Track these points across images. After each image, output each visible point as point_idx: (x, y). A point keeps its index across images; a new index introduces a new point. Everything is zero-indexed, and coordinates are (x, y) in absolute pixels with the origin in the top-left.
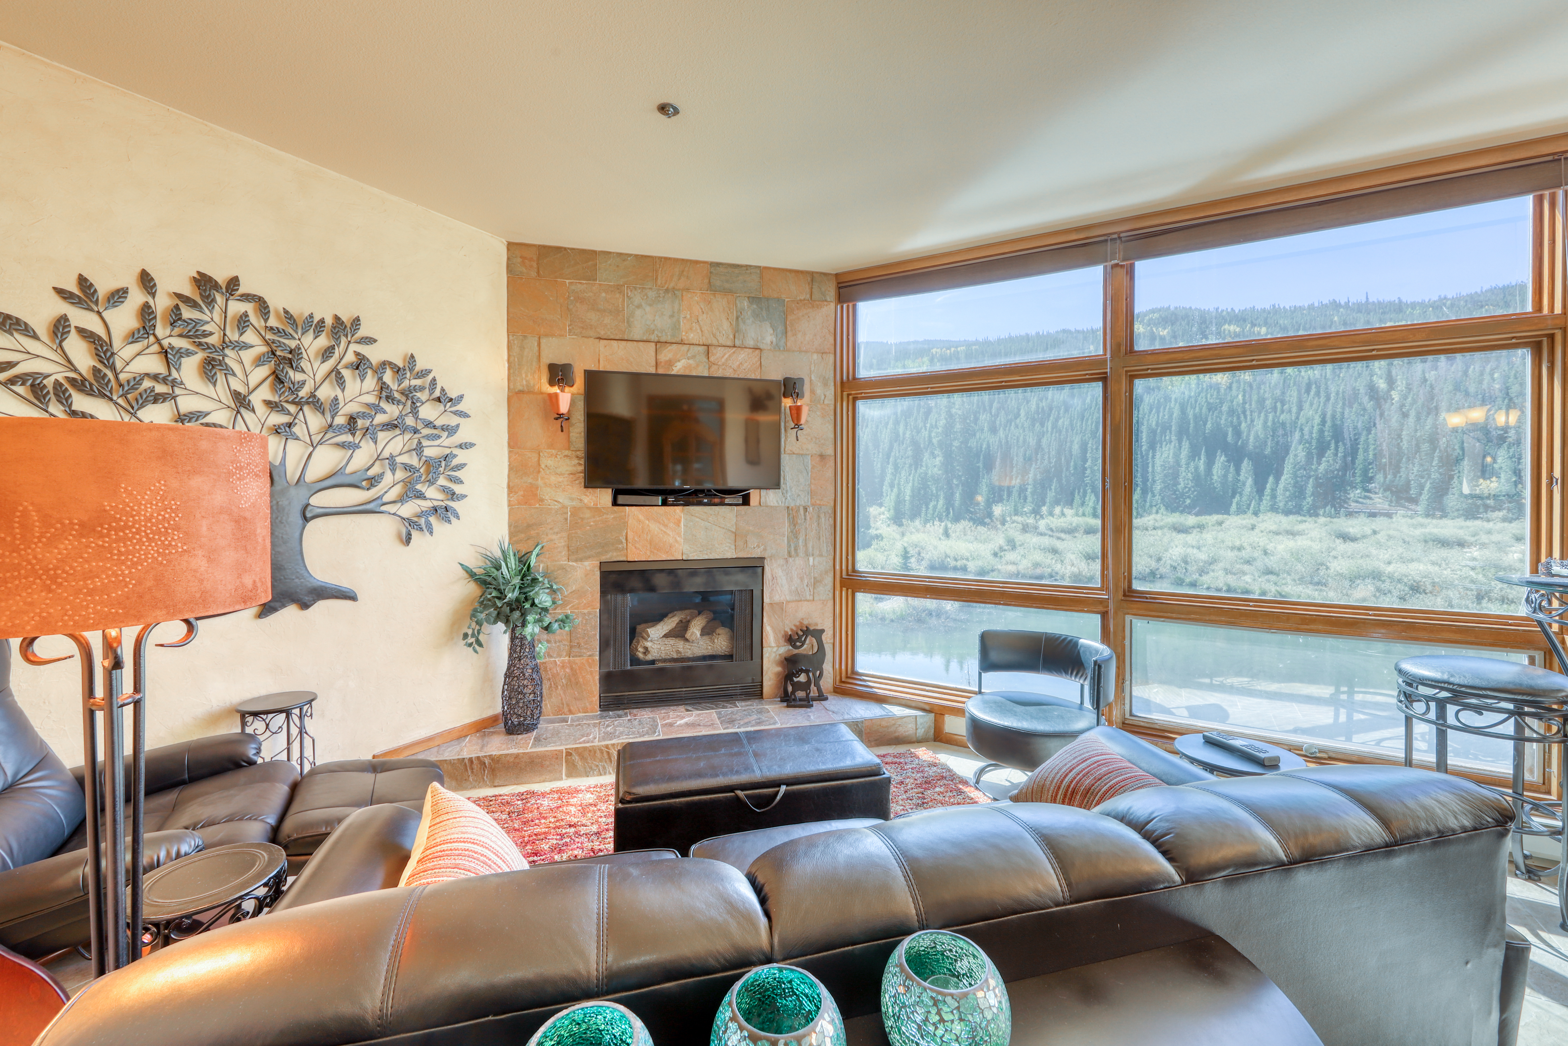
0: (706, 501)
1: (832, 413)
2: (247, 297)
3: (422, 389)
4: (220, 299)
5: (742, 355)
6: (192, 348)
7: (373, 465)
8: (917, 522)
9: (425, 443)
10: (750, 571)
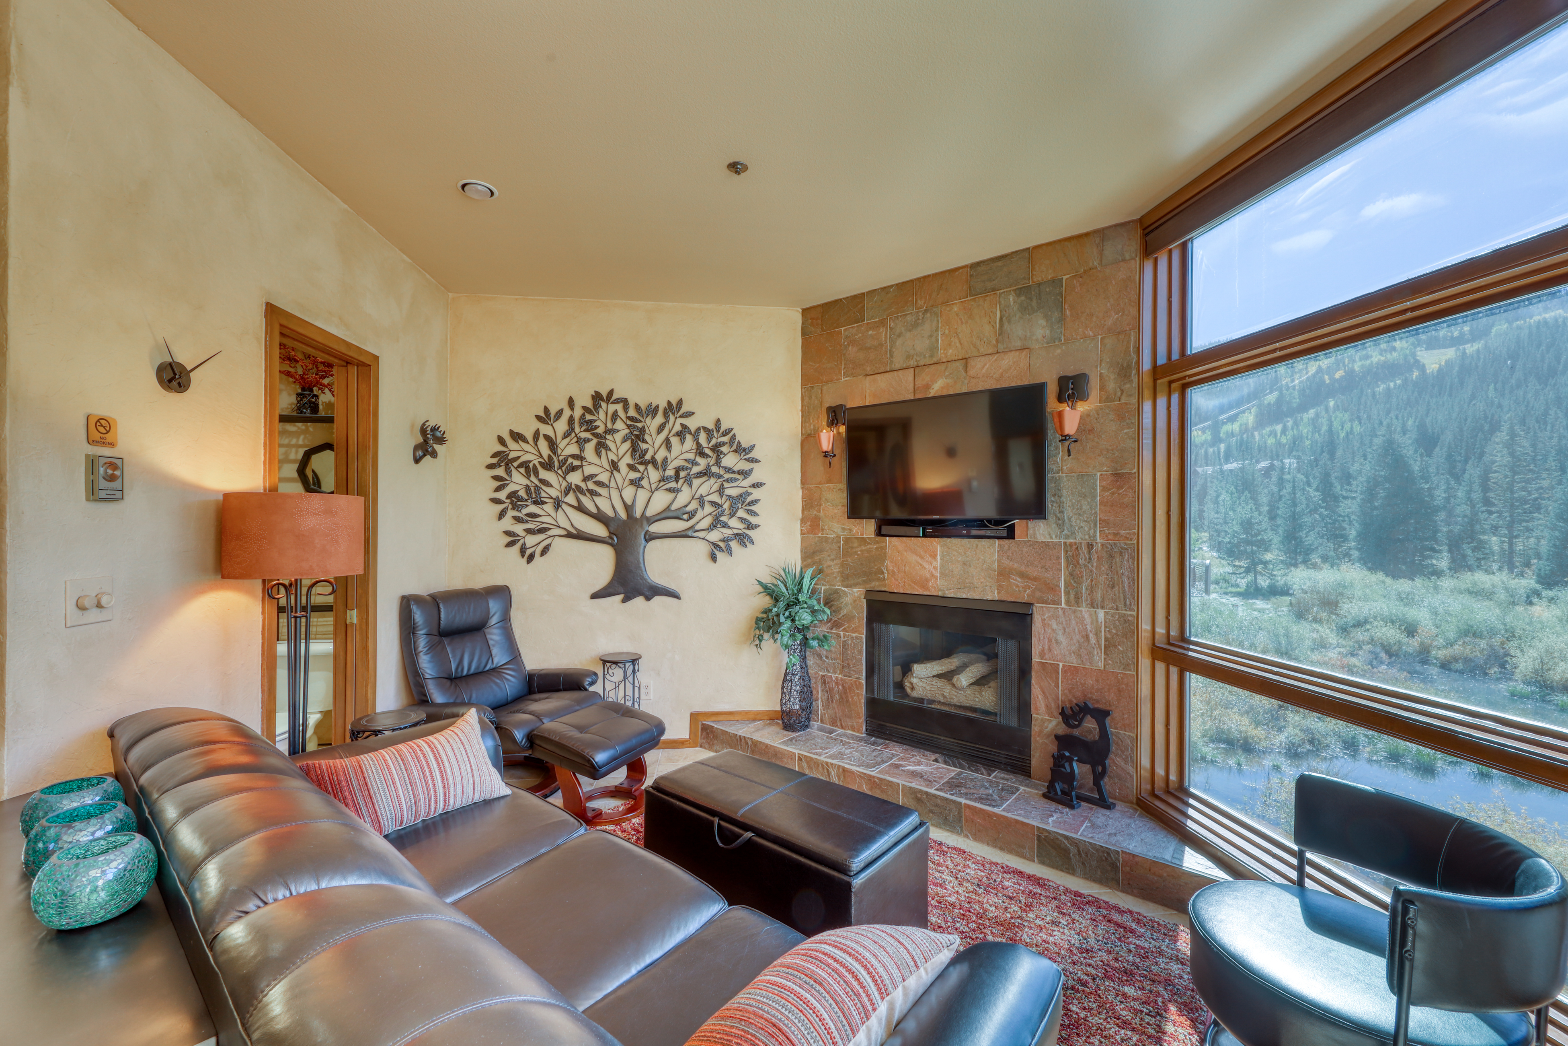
0: (964, 532)
1: (1135, 412)
2: (617, 401)
3: (724, 444)
4: (604, 405)
5: (1007, 361)
6: (591, 437)
7: (690, 503)
9: (726, 485)
10: (1017, 617)
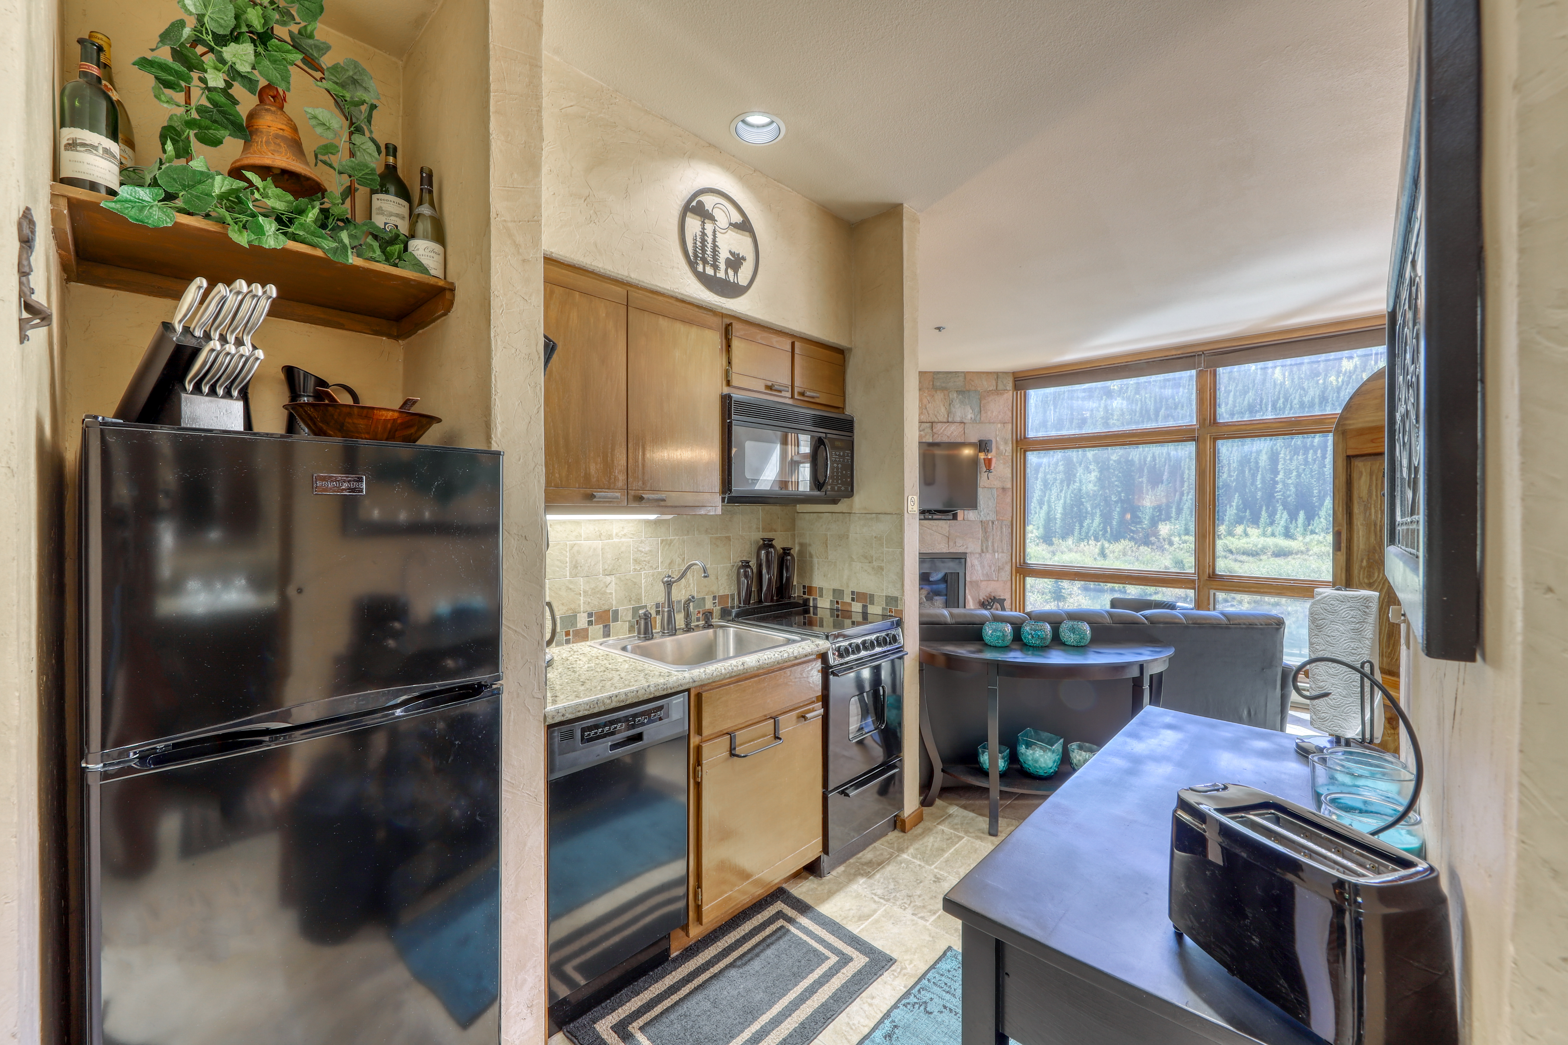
0: (930, 517)
1: (1010, 461)
5: (953, 427)
8: (1070, 541)
10: (957, 561)
